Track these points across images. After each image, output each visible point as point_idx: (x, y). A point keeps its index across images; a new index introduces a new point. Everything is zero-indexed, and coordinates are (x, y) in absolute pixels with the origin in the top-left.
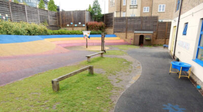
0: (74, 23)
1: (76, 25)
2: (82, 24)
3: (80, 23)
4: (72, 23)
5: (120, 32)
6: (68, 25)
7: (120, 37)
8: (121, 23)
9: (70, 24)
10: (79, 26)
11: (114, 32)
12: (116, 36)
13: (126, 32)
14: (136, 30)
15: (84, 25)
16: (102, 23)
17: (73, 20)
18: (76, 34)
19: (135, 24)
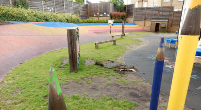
0: (100, 14)
1: (101, 15)
3: (105, 14)
4: (98, 14)
5: (138, 21)
7: (139, 25)
8: (140, 13)
9: (96, 15)
10: (104, 16)
11: (134, 21)
12: (135, 25)
13: (145, 21)
14: (153, 19)
15: (108, 15)
16: (124, 14)
17: (99, 11)
18: (102, 23)
19: (153, 13)
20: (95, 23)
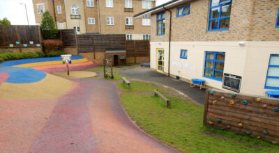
0: (22, 42)
1: (25, 45)
2: (35, 43)
3: (31, 43)
4: (18, 43)
5: (85, 52)
6: (12, 45)
7: (87, 57)
8: (87, 41)
9: (15, 44)
10: (30, 46)
11: (79, 52)
12: (82, 57)
13: (94, 51)
14: (108, 49)
15: (38, 45)
16: (58, 42)
17: (19, 38)
18: (31, 58)
19: (104, 42)
20: (21, 59)
